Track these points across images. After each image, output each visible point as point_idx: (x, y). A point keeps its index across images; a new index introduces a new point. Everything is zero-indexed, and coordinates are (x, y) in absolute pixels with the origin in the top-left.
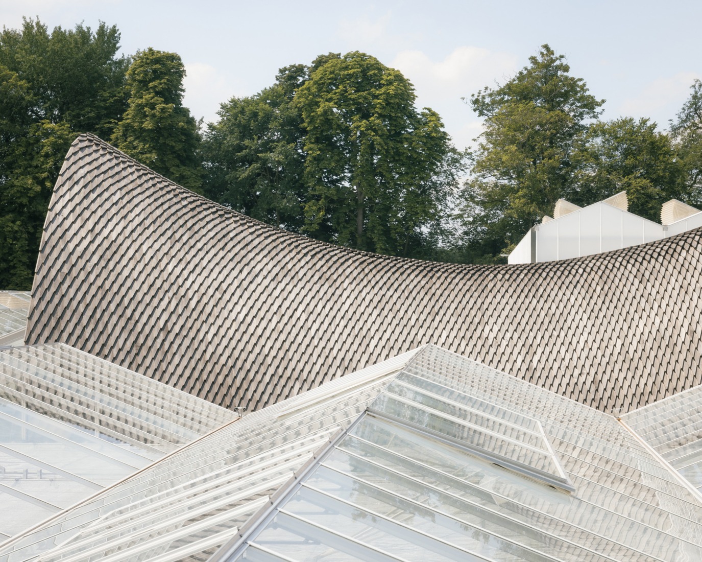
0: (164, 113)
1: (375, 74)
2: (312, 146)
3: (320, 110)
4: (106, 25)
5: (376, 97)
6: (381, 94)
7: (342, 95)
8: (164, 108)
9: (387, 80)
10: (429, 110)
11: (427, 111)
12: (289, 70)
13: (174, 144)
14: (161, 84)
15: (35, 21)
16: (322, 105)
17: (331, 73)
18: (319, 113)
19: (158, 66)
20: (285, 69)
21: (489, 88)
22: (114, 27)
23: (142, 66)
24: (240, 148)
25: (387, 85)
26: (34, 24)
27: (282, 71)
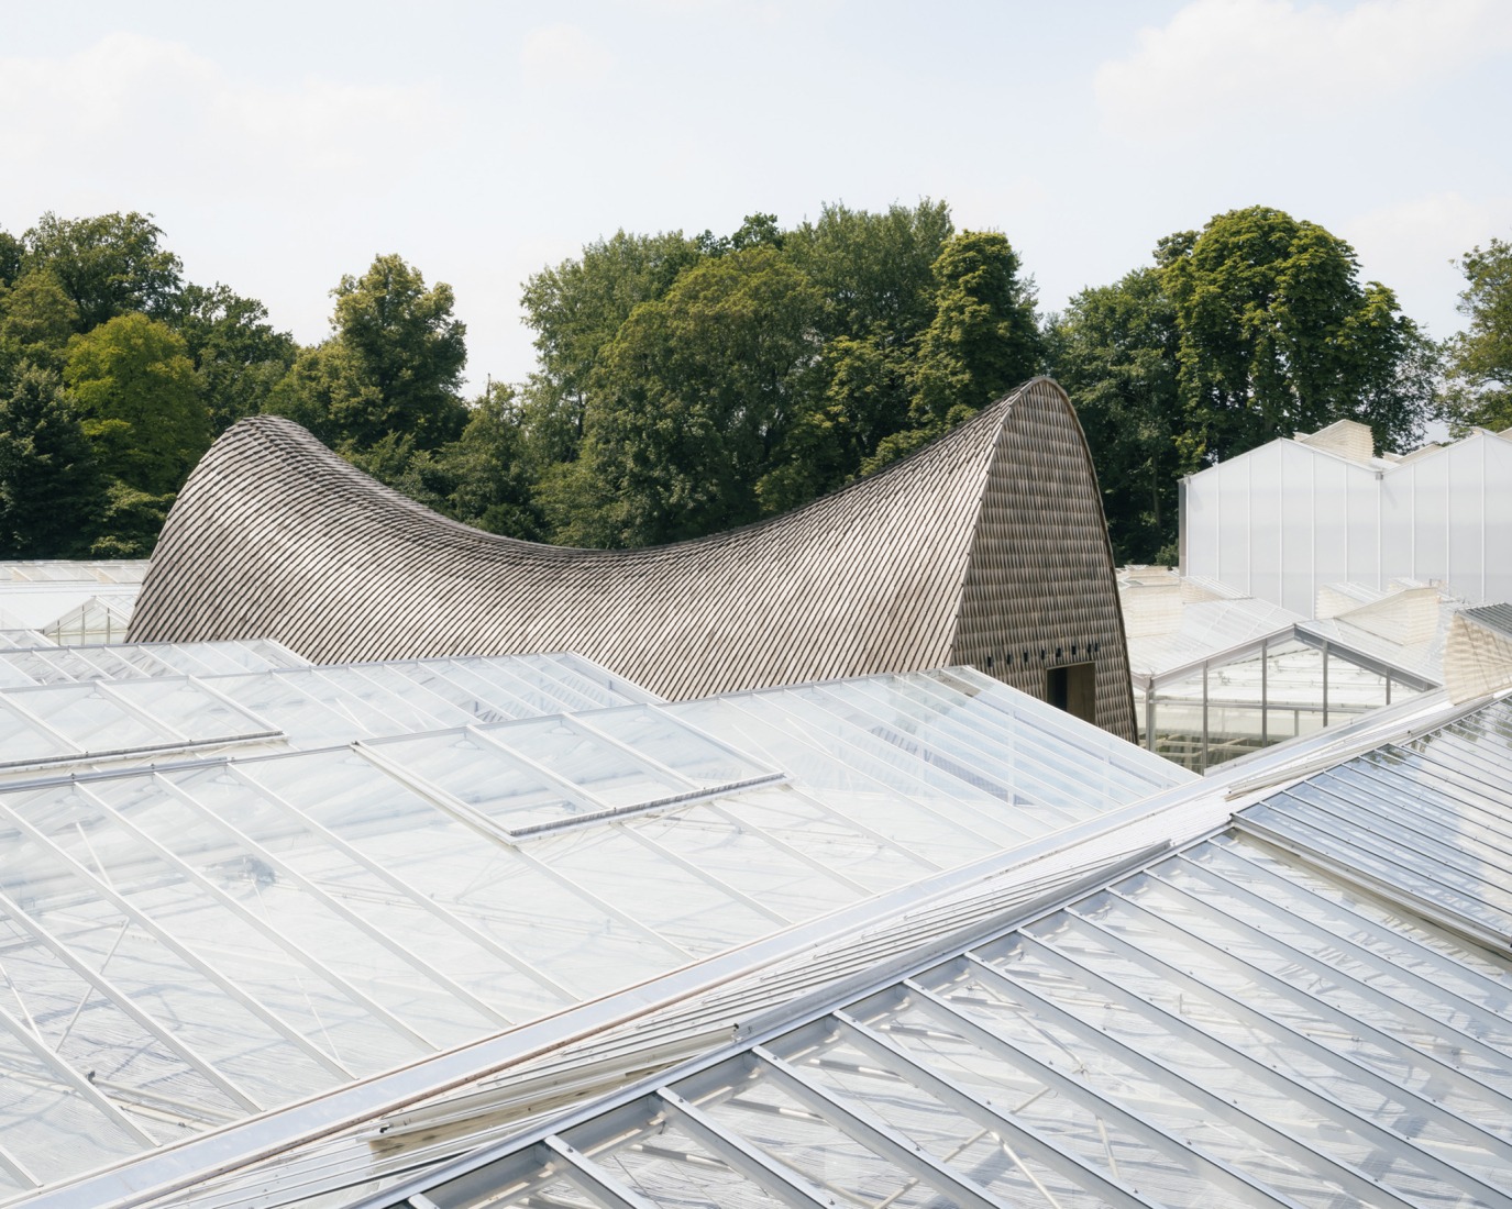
0: (976, 317)
1: (1280, 238)
2: (1188, 350)
3: (1196, 298)
4: (931, 201)
5: (1281, 272)
6: (1288, 268)
7: (1230, 274)
8: (975, 311)
9: (1299, 246)
10: (1376, 284)
11: (1374, 288)
12: (1173, 241)
13: (992, 360)
14: (974, 278)
15: (839, 205)
16: (1198, 290)
17: (1217, 241)
18: (1194, 302)
19: (971, 254)
20: (1166, 241)
21: (1498, 241)
22: (943, 202)
23: (952, 255)
24: (1092, 359)
25: (1300, 252)
26: (837, 210)
27: (1162, 243)
